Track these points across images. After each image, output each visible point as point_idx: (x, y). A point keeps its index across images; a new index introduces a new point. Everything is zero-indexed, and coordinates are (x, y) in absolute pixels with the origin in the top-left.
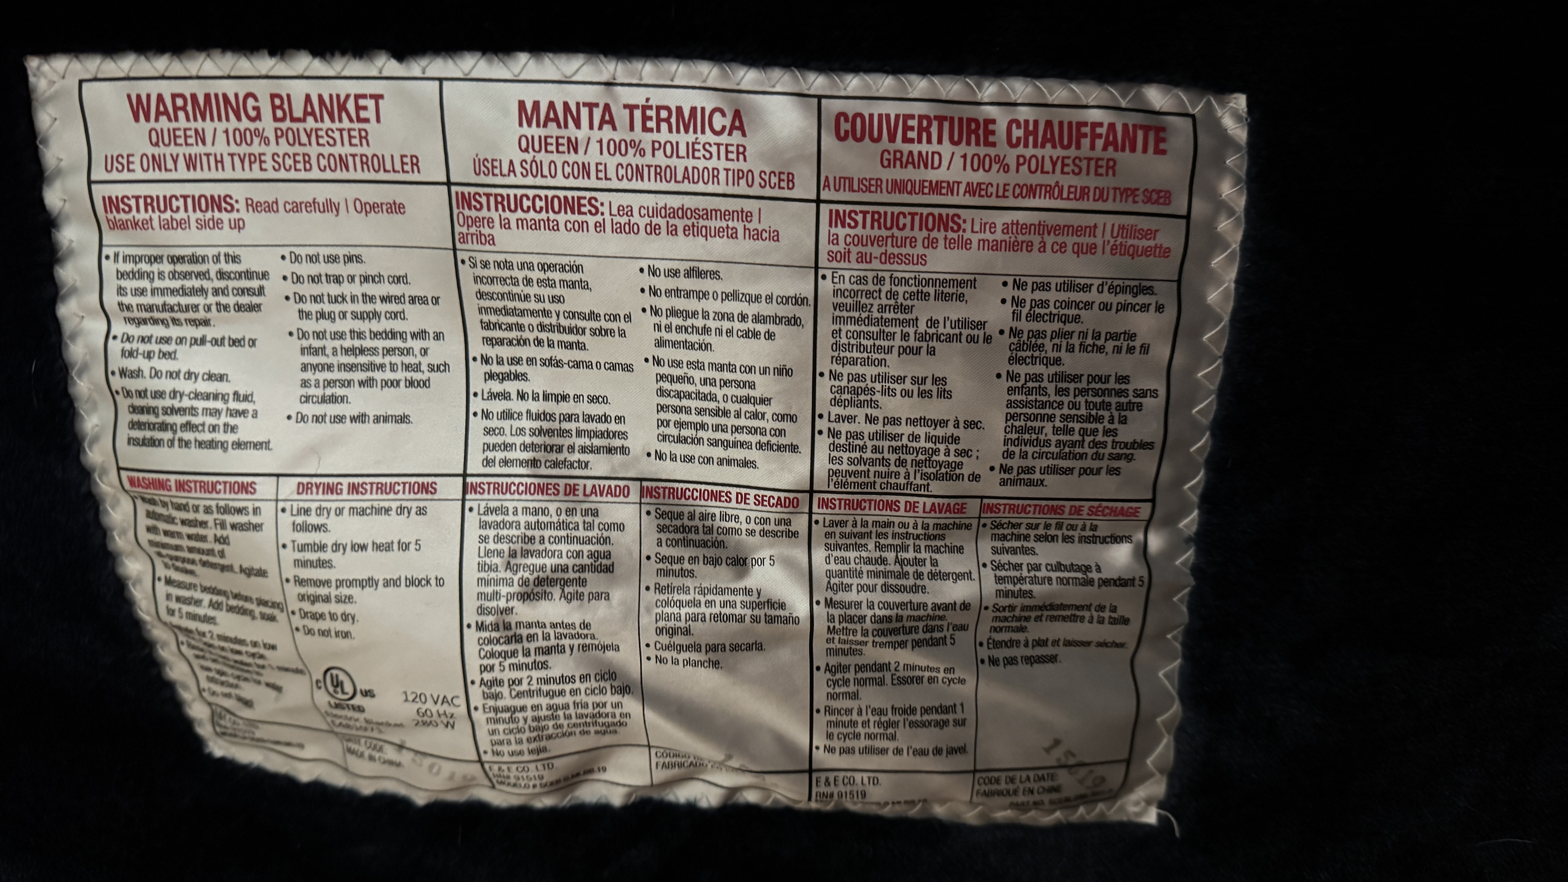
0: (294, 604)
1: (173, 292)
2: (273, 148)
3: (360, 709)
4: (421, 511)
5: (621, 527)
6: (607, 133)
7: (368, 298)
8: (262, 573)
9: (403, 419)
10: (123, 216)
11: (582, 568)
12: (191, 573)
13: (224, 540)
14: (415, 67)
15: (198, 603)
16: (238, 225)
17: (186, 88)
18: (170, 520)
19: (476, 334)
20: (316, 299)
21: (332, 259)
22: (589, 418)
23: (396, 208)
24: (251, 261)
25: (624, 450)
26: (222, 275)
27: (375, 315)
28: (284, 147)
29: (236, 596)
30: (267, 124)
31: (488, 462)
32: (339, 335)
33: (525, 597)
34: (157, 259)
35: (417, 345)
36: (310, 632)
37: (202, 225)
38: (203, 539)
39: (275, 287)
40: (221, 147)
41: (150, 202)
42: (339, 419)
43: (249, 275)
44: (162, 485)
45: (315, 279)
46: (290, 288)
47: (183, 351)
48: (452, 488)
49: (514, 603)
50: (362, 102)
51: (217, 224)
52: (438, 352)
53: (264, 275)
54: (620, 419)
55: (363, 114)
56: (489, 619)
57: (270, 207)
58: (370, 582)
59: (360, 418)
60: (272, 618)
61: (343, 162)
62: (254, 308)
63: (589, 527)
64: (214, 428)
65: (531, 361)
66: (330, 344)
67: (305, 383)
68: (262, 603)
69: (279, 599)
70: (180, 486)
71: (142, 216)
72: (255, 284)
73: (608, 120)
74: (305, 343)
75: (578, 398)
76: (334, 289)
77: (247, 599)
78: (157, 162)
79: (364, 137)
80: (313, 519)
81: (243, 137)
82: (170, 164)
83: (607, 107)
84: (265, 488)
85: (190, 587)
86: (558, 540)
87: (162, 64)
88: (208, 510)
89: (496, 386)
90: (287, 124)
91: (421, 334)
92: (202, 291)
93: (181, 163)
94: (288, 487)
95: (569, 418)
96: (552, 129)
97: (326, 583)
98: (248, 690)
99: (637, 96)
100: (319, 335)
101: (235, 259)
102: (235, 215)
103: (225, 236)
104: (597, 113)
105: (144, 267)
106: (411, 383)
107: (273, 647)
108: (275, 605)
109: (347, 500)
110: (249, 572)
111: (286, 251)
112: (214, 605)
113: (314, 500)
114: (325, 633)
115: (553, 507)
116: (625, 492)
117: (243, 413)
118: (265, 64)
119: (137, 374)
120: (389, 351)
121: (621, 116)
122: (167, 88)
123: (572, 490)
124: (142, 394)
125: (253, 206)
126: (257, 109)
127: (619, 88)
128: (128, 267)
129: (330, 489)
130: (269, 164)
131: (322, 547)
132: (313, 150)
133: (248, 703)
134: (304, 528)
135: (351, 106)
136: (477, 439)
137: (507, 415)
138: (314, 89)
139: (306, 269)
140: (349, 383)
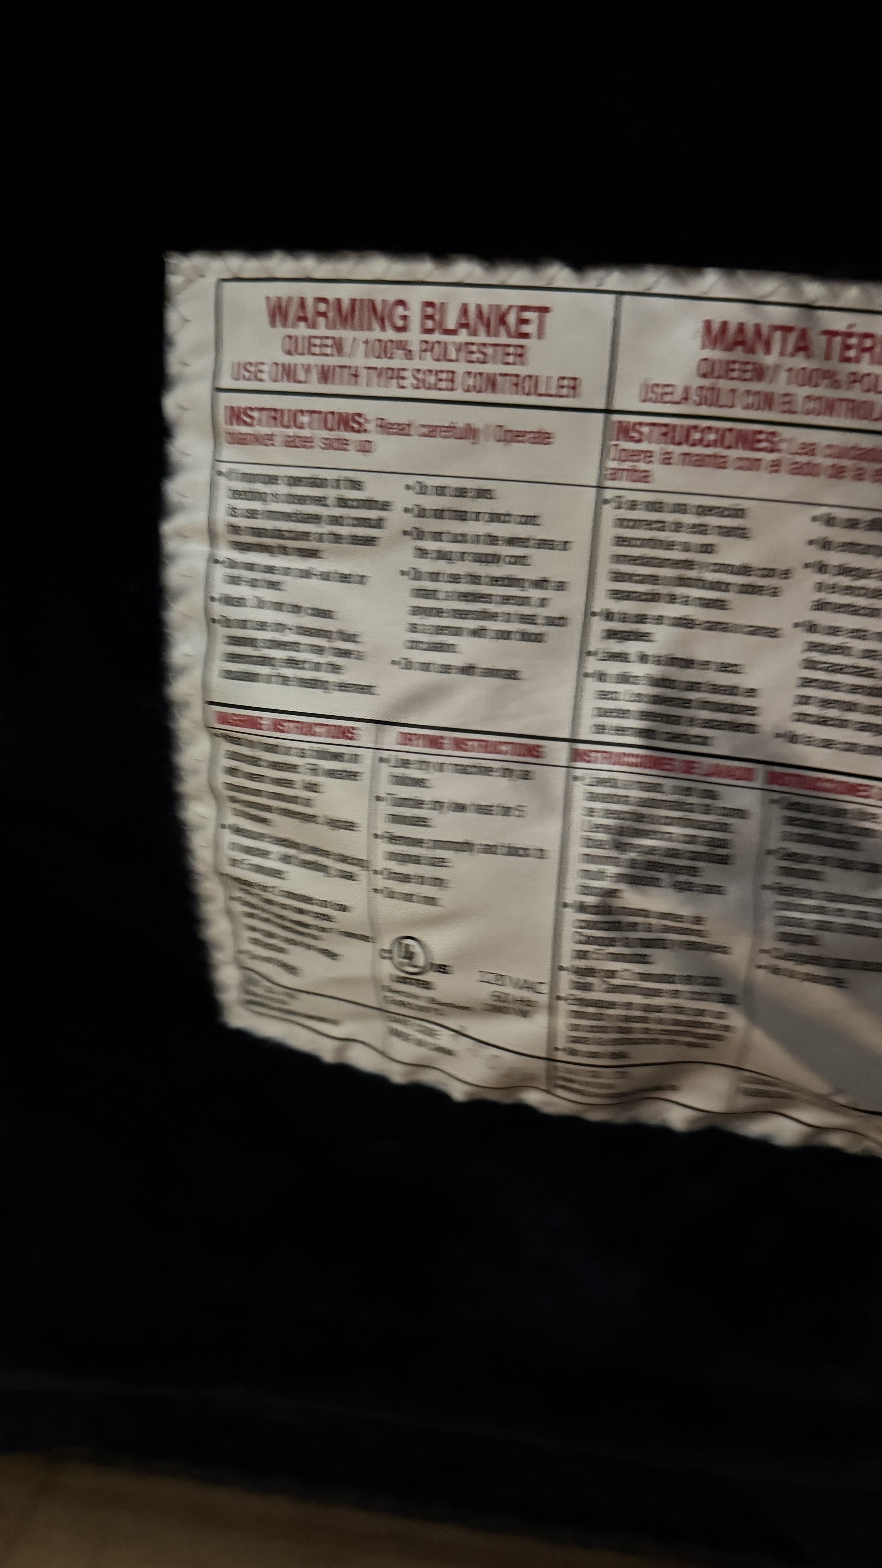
0: (381, 863)
1: (287, 516)
2: (416, 363)
3: (426, 985)
4: (526, 776)
5: (740, 813)
6: (799, 362)
7: (493, 540)
8: (349, 826)
9: (512, 675)
10: (244, 429)
11: (696, 856)
12: (264, 821)
13: (312, 787)
14: (594, 278)
15: (264, 854)
16: (365, 448)
17: (331, 292)
18: (255, 761)
19: (604, 584)
20: (437, 536)
21: (461, 493)
22: (716, 689)
23: (543, 438)
24: (373, 489)
25: (750, 728)
26: (343, 502)
27: (494, 559)
28: (428, 363)
29: (315, 850)
30: (414, 337)
31: (601, 729)
32: (455, 578)
33: (634, 881)
34: (272, 480)
35: (535, 594)
36: (391, 895)
37: (329, 445)
38: (288, 783)
39: (396, 519)
40: (359, 360)
41: (276, 416)
42: (446, 669)
43: (369, 504)
44: (254, 723)
45: (439, 514)
46: (411, 522)
47: (288, 581)
48: (560, 753)
49: (621, 886)
50: (527, 315)
51: (342, 445)
52: (558, 604)
53: (385, 506)
54: (751, 692)
55: (525, 329)
56: (591, 900)
57: (402, 430)
58: (465, 847)
59: (468, 670)
60: (350, 877)
61: (492, 383)
62: (369, 541)
63: (707, 810)
64: (317, 667)
65: (659, 620)
66: (444, 587)
67: (414, 628)
68: (344, 859)
69: (364, 857)
70: (277, 726)
71: (264, 430)
72: (373, 514)
73: (803, 347)
74: (418, 584)
75: (706, 665)
76: (457, 527)
77: (325, 853)
78: (288, 372)
79: (521, 355)
80: (413, 773)
81: (384, 349)
82: (301, 376)
83: (803, 334)
84: (366, 734)
85: (260, 837)
86: (671, 821)
87: (309, 264)
88: (302, 754)
89: (615, 646)
90: (436, 337)
91: (541, 583)
92: (315, 519)
93: (314, 375)
94: (391, 737)
95: (693, 686)
96: (739, 354)
97: (418, 842)
98: (296, 956)
99: (839, 322)
100: (435, 576)
101: (356, 485)
102: (363, 437)
103: (351, 458)
104: (792, 338)
105: (259, 487)
106: (526, 637)
107: (343, 908)
108: (359, 862)
109: (451, 756)
110: (336, 824)
111: (411, 480)
112: (286, 859)
113: (416, 752)
114: (408, 897)
115: (668, 783)
116: (748, 775)
117: (346, 653)
118: (425, 268)
119: (238, 602)
120: (506, 600)
121: (819, 342)
122: (310, 291)
123: (689, 768)
124: (243, 624)
125: (385, 427)
126: (405, 318)
127: (820, 313)
128: (241, 486)
129: (435, 743)
130: (409, 381)
131: (418, 803)
132: (460, 367)
133: (290, 969)
134: (401, 781)
135: (512, 319)
136: (590, 703)
137: (624, 678)
138: (474, 298)
139: (432, 502)
140: (457, 632)
